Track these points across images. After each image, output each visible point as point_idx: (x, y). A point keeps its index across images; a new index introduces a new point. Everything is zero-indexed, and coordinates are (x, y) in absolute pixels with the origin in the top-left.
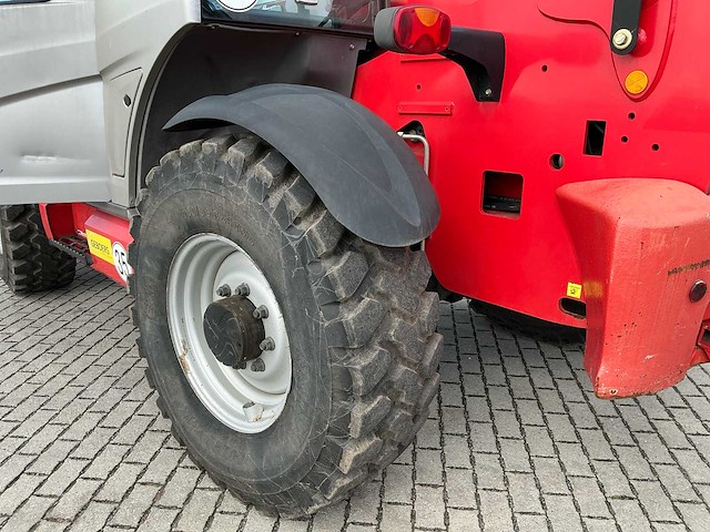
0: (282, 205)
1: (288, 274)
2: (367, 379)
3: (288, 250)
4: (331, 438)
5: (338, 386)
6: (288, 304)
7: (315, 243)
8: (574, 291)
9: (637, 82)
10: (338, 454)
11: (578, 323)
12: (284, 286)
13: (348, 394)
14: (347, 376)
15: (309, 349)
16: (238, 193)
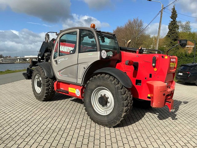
0: (114, 83)
1: (115, 91)
2: (126, 104)
3: (115, 88)
4: (120, 113)
5: (122, 105)
6: (115, 95)
7: (119, 87)
8: (149, 95)
9: (155, 69)
10: (122, 114)
11: (150, 100)
12: (114, 93)
13: (123, 106)
14: (123, 104)
15: (118, 101)
16: (108, 81)
